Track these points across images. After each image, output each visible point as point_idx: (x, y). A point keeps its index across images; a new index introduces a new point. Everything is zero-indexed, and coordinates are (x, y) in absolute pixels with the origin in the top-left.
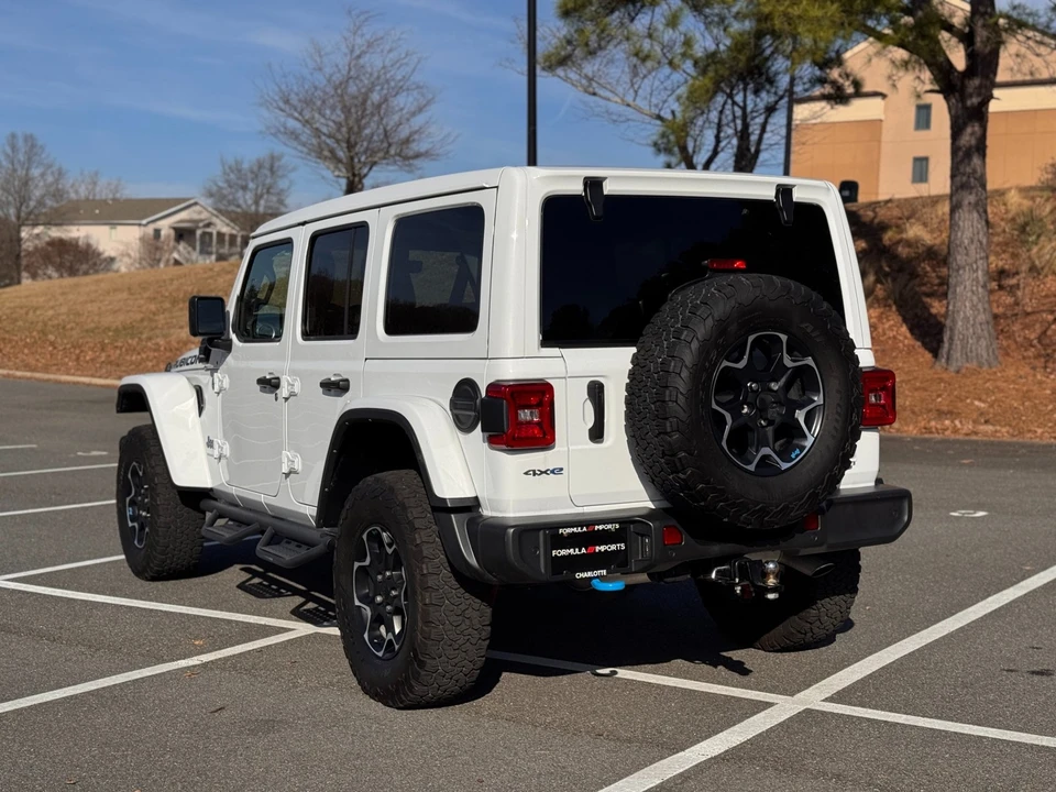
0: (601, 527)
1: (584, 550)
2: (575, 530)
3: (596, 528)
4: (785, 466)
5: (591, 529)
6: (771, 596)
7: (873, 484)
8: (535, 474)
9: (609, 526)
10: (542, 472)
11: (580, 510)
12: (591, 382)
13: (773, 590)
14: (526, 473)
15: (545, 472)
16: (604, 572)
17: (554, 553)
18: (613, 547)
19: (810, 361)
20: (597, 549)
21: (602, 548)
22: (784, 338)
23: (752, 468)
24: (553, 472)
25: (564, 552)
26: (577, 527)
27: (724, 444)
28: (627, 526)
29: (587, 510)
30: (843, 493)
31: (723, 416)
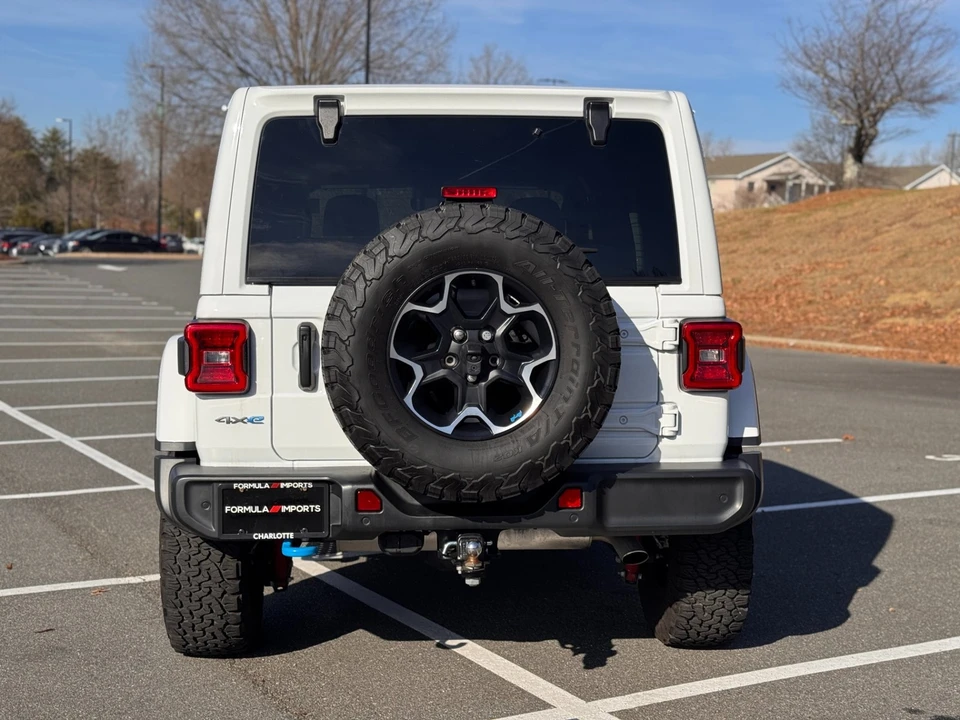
0: (288, 485)
1: (265, 509)
2: (254, 485)
3: (282, 485)
4: (497, 430)
5: (274, 485)
6: (470, 582)
7: (720, 459)
8: (228, 422)
9: (299, 485)
10: (237, 421)
11: (289, 464)
12: (303, 324)
13: (473, 575)
14: (219, 421)
15: (242, 421)
16: (291, 535)
17: (227, 509)
18: (305, 508)
19: (537, 308)
20: (284, 509)
21: (291, 508)
22: (499, 279)
23: (449, 430)
24: (251, 421)
25: (240, 509)
26: (257, 482)
27: (408, 400)
28: (323, 488)
29: (297, 465)
30: (663, 468)
31: (411, 368)
